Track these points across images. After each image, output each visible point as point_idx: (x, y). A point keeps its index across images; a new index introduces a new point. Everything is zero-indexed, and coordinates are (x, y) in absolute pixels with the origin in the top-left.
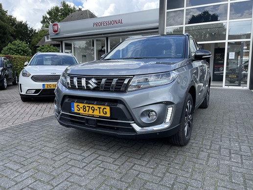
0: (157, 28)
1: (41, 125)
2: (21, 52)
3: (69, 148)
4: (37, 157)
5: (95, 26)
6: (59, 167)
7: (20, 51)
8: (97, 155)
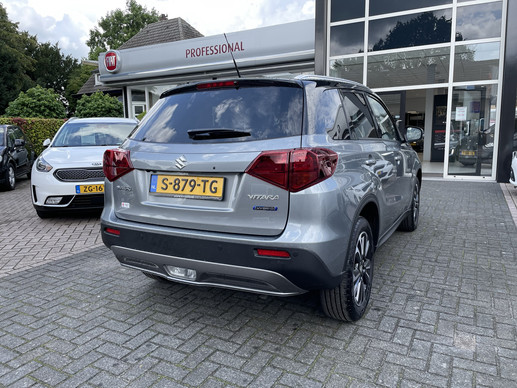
0: (313, 60)
1: (65, 272)
2: (44, 110)
3: (106, 319)
4: (45, 339)
5: (189, 56)
6: (80, 358)
7: (42, 108)
8: (153, 334)
